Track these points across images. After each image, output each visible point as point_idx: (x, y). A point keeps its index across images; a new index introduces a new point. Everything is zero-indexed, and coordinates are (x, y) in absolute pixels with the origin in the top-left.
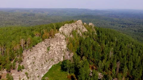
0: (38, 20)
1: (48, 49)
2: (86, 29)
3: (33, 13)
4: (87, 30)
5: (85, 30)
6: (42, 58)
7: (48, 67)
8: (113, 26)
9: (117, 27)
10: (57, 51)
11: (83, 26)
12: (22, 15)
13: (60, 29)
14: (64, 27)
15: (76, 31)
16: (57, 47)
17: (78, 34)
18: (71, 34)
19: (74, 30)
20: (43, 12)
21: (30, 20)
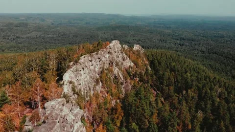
0: (34, 34)
2: (130, 61)
3: (25, 21)
5: (128, 63)
8: (164, 44)
9: (172, 45)
11: (124, 54)
12: (5, 26)
17: (115, 77)
18: (98, 83)
20: (43, 20)
21: (17, 35)
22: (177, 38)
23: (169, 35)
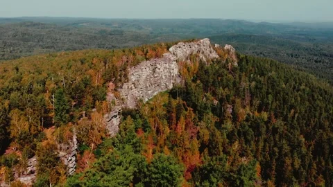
0: (131, 44)
1: (154, 71)
3: (119, 29)
4: (217, 56)
5: (214, 55)
6: (146, 79)
7: (153, 92)
8: (294, 59)
9: (304, 61)
10: (165, 76)
11: (212, 49)
12: (98, 34)
13: (171, 49)
14: (177, 46)
15: (197, 56)
16: (166, 71)
17: (200, 60)
18: (187, 59)
19: (194, 53)
20: (140, 28)
21: (113, 44)
22: (316, 53)
23: (307, 49)
